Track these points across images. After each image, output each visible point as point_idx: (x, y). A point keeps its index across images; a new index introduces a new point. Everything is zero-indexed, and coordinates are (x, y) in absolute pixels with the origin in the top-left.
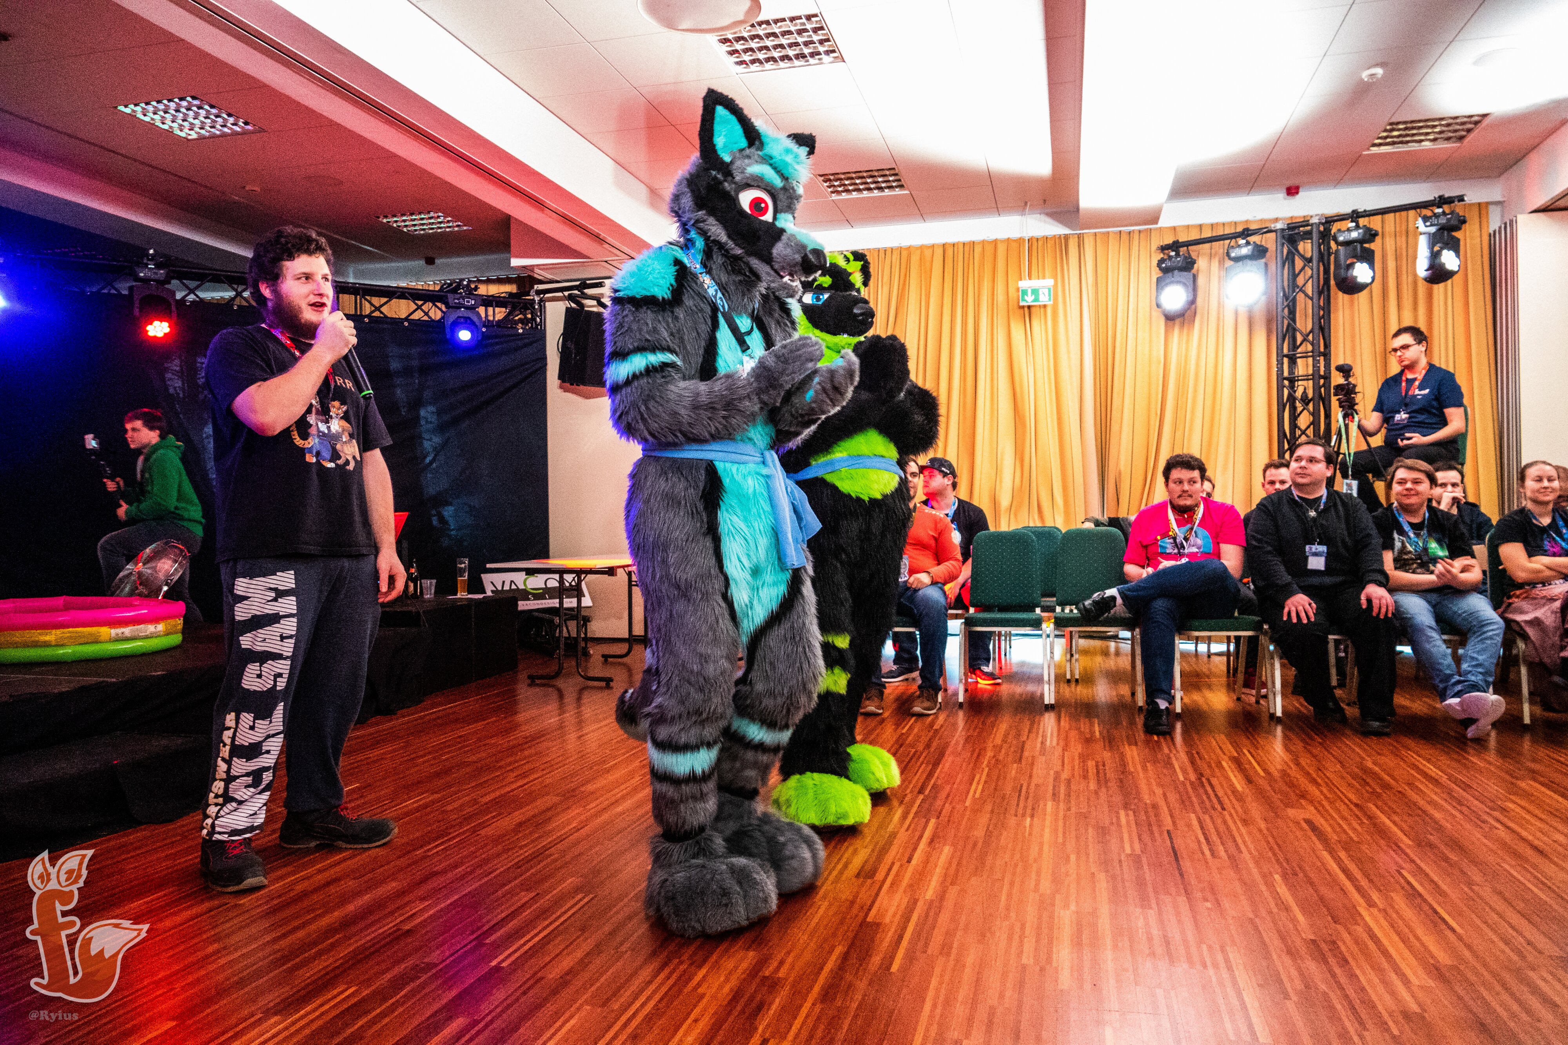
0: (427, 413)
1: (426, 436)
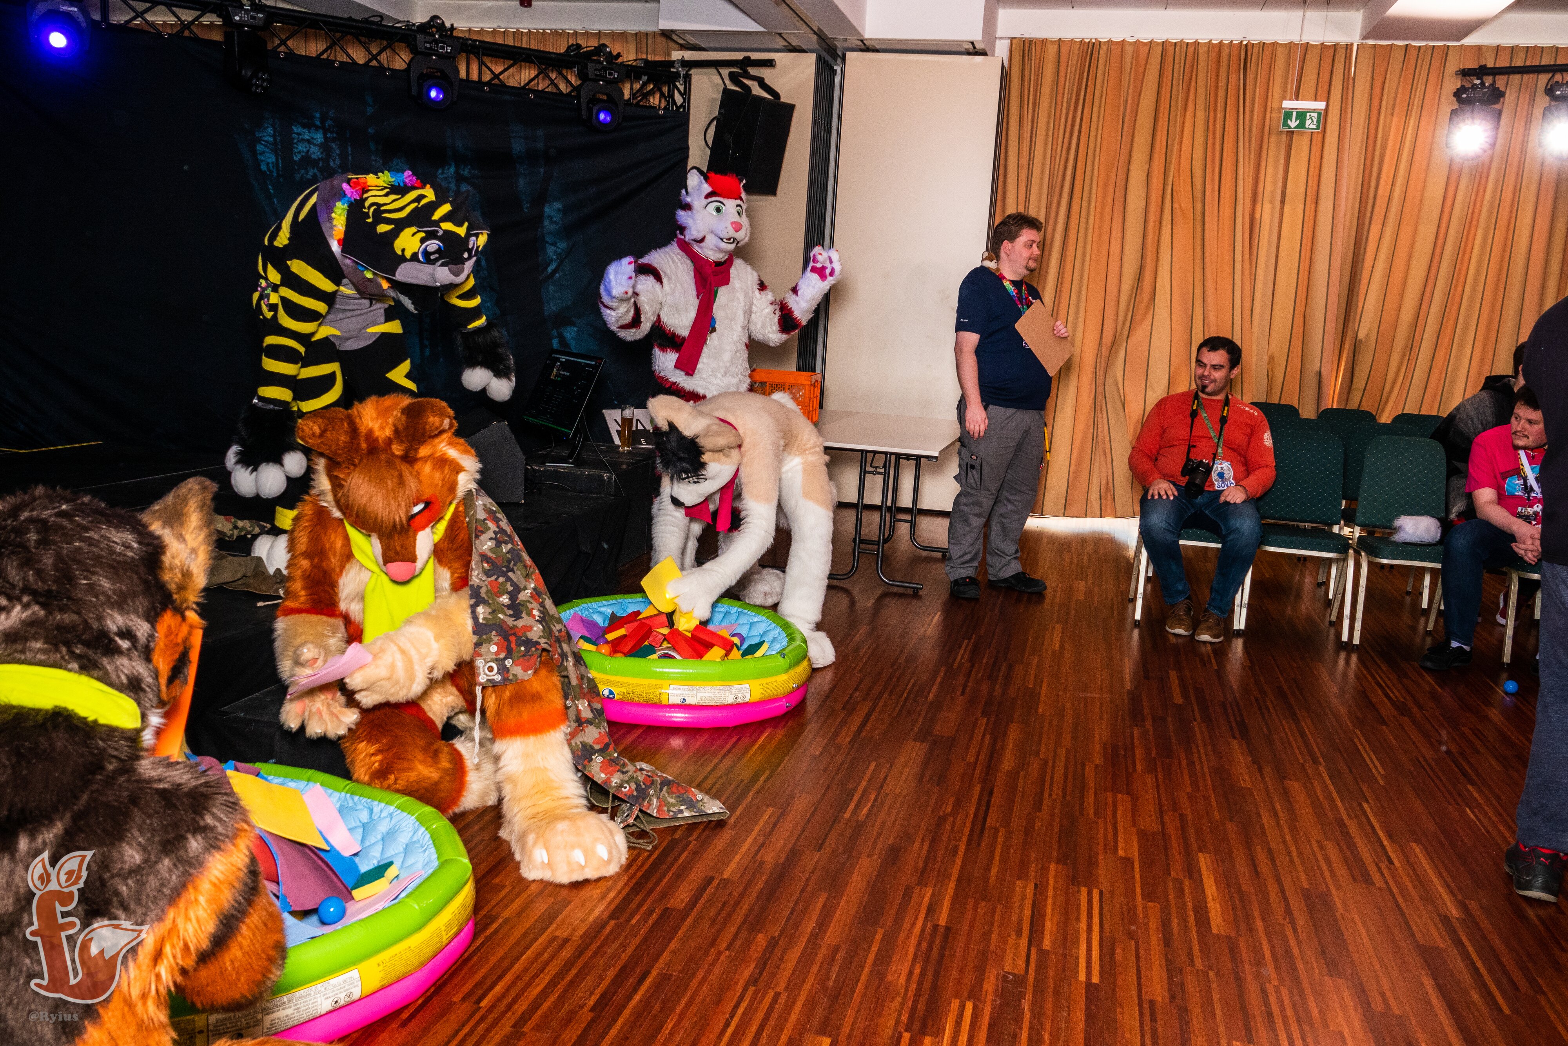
0: (552, 209)
1: (548, 238)
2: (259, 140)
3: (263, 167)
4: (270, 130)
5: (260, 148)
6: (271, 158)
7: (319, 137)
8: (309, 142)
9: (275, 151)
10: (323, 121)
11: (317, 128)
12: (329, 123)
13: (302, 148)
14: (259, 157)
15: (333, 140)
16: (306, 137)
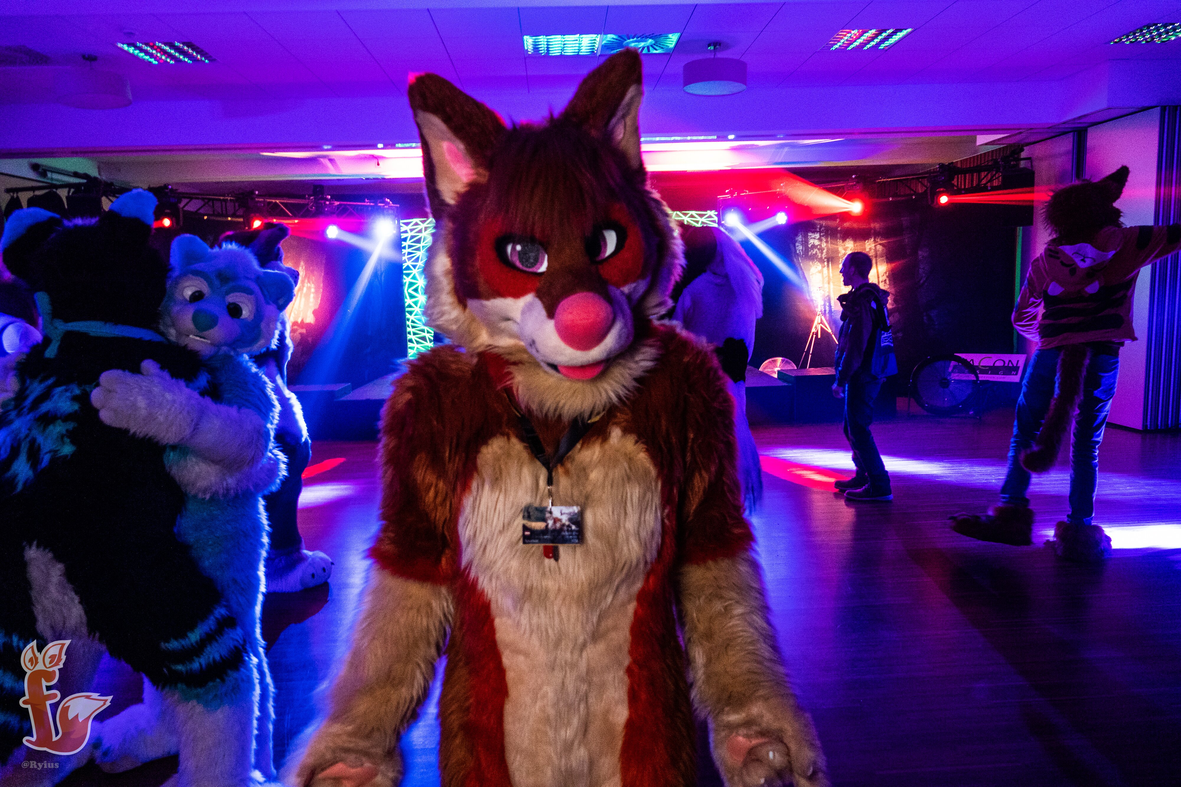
2: (796, 242)
3: (798, 252)
4: (800, 237)
5: (797, 244)
6: (801, 248)
7: (817, 236)
8: (814, 238)
9: (802, 244)
10: (820, 229)
11: (817, 232)
12: (823, 229)
13: (811, 241)
14: (797, 248)
15: (823, 236)
16: (813, 237)
